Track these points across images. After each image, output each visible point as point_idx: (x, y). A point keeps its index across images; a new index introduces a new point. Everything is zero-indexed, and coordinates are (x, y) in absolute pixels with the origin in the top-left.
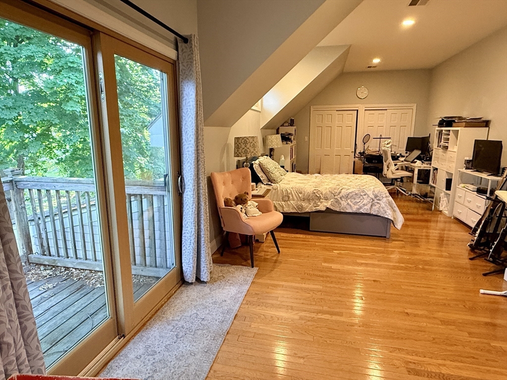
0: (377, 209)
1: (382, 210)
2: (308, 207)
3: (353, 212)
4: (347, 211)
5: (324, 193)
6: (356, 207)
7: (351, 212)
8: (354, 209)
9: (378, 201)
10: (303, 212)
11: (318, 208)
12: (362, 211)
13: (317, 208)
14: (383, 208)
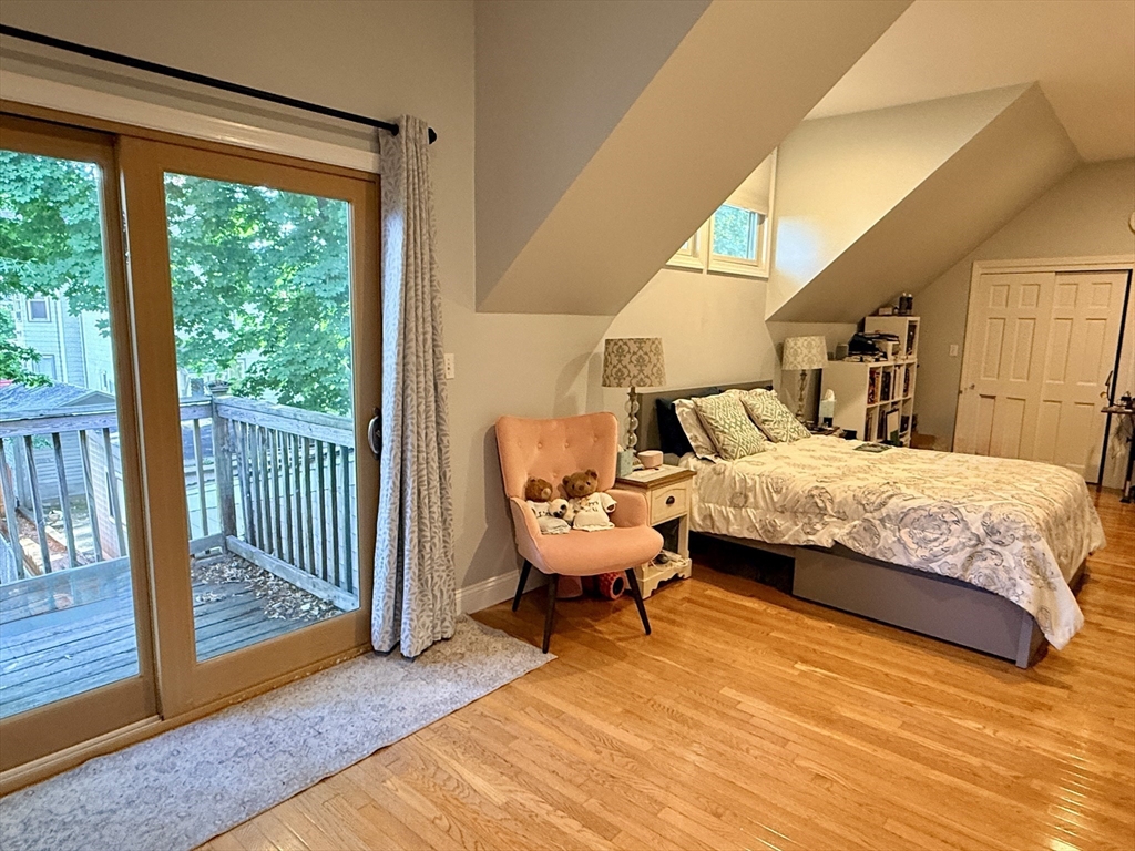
0: (987, 571)
1: (1003, 575)
2: (790, 532)
3: (911, 565)
4: (895, 560)
5: (837, 500)
6: (920, 553)
7: (906, 564)
8: (914, 558)
9: (997, 548)
10: (776, 542)
11: (814, 539)
12: (936, 567)
13: (811, 537)
14: (1007, 570)
